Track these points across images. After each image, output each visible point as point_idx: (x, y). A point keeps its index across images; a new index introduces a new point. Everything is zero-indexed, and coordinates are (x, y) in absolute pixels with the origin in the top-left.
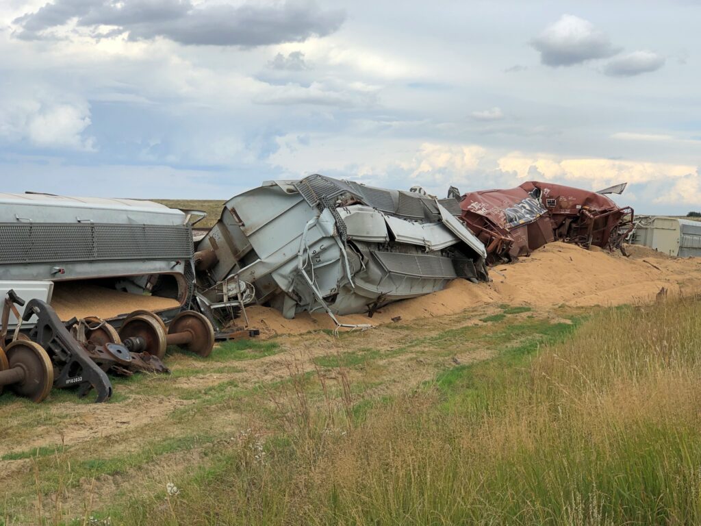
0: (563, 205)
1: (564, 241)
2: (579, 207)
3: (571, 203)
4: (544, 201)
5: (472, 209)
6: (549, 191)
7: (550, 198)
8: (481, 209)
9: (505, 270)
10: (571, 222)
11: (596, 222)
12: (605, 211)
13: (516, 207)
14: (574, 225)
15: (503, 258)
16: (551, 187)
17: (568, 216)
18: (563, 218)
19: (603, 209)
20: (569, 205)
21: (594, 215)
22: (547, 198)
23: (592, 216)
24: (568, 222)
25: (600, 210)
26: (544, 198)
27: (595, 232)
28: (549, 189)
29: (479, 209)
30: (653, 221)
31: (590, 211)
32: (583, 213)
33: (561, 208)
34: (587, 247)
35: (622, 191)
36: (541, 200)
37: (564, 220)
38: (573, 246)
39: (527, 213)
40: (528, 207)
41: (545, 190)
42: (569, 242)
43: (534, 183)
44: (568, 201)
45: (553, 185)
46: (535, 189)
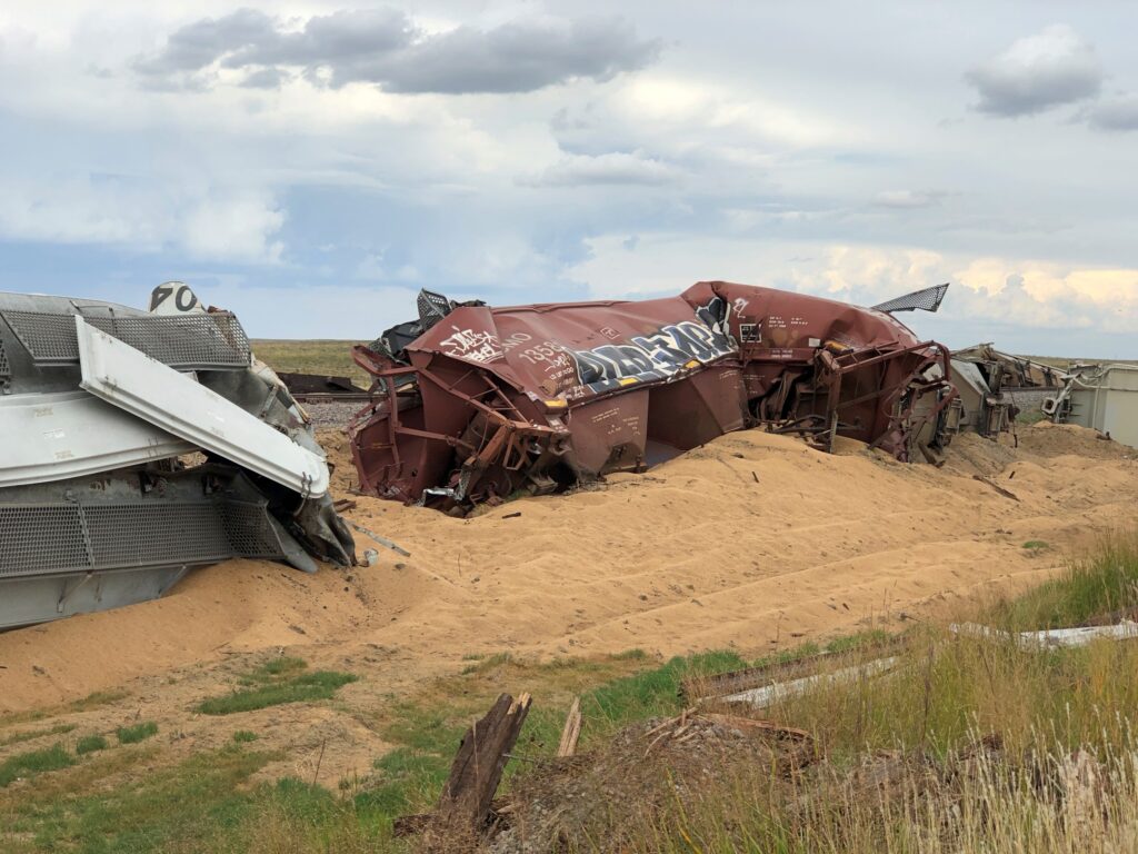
0: (779, 337)
1: (770, 430)
2: (814, 342)
3: (795, 334)
4: (734, 331)
5: (449, 348)
6: (745, 304)
7: (748, 320)
8: (478, 349)
9: (518, 515)
10: (795, 382)
11: (848, 380)
12: (873, 353)
13: (635, 343)
14: (801, 389)
15: (537, 481)
16: (753, 294)
17: (788, 366)
18: (779, 369)
19: (870, 346)
20: (790, 337)
21: (842, 363)
22: (741, 321)
23: (835, 366)
24: (788, 379)
25: (864, 349)
26: (734, 321)
27: (846, 404)
28: (747, 298)
29: (472, 349)
30: (1106, 374)
31: (835, 353)
32: (820, 358)
33: (773, 345)
34: (825, 445)
35: (938, 304)
36: (727, 327)
37: (781, 375)
38: (789, 442)
39: (665, 359)
40: (673, 343)
41: (738, 301)
42: (784, 431)
43: (716, 287)
44: (790, 328)
45: (757, 290)
46: (714, 301)
